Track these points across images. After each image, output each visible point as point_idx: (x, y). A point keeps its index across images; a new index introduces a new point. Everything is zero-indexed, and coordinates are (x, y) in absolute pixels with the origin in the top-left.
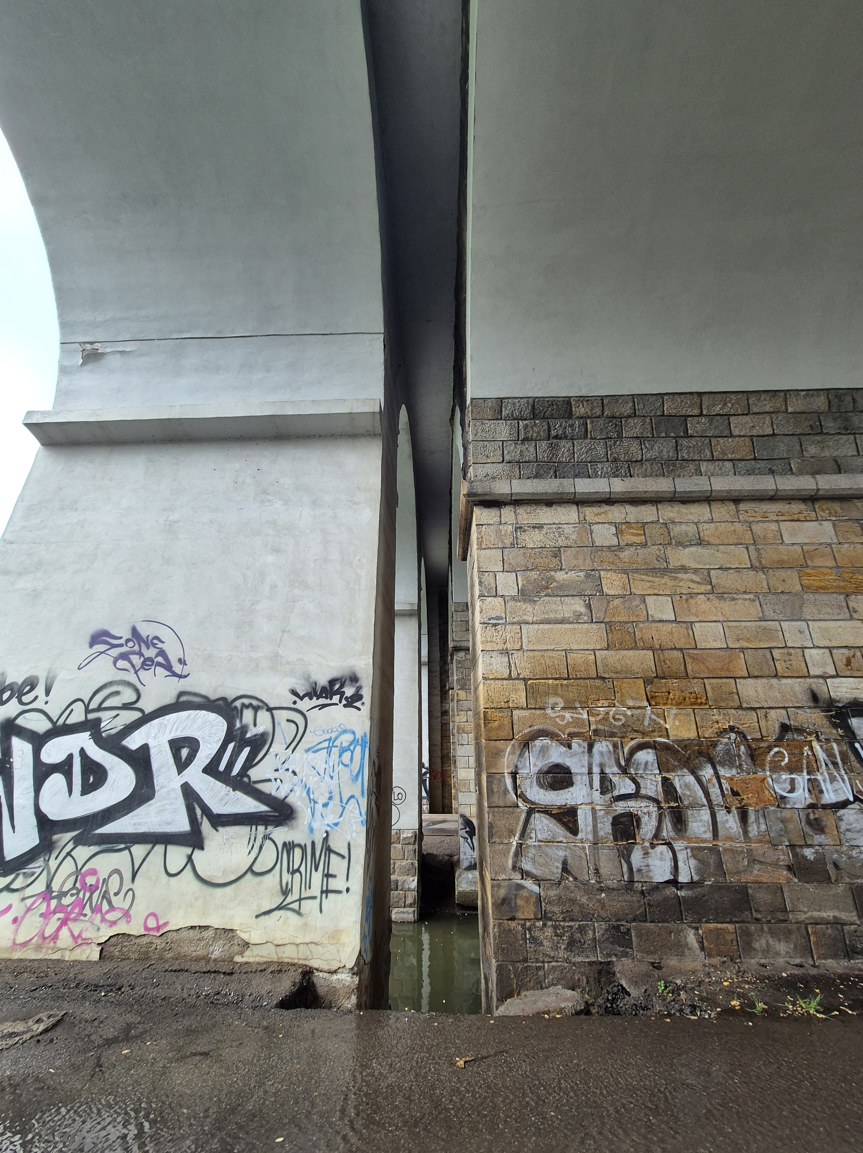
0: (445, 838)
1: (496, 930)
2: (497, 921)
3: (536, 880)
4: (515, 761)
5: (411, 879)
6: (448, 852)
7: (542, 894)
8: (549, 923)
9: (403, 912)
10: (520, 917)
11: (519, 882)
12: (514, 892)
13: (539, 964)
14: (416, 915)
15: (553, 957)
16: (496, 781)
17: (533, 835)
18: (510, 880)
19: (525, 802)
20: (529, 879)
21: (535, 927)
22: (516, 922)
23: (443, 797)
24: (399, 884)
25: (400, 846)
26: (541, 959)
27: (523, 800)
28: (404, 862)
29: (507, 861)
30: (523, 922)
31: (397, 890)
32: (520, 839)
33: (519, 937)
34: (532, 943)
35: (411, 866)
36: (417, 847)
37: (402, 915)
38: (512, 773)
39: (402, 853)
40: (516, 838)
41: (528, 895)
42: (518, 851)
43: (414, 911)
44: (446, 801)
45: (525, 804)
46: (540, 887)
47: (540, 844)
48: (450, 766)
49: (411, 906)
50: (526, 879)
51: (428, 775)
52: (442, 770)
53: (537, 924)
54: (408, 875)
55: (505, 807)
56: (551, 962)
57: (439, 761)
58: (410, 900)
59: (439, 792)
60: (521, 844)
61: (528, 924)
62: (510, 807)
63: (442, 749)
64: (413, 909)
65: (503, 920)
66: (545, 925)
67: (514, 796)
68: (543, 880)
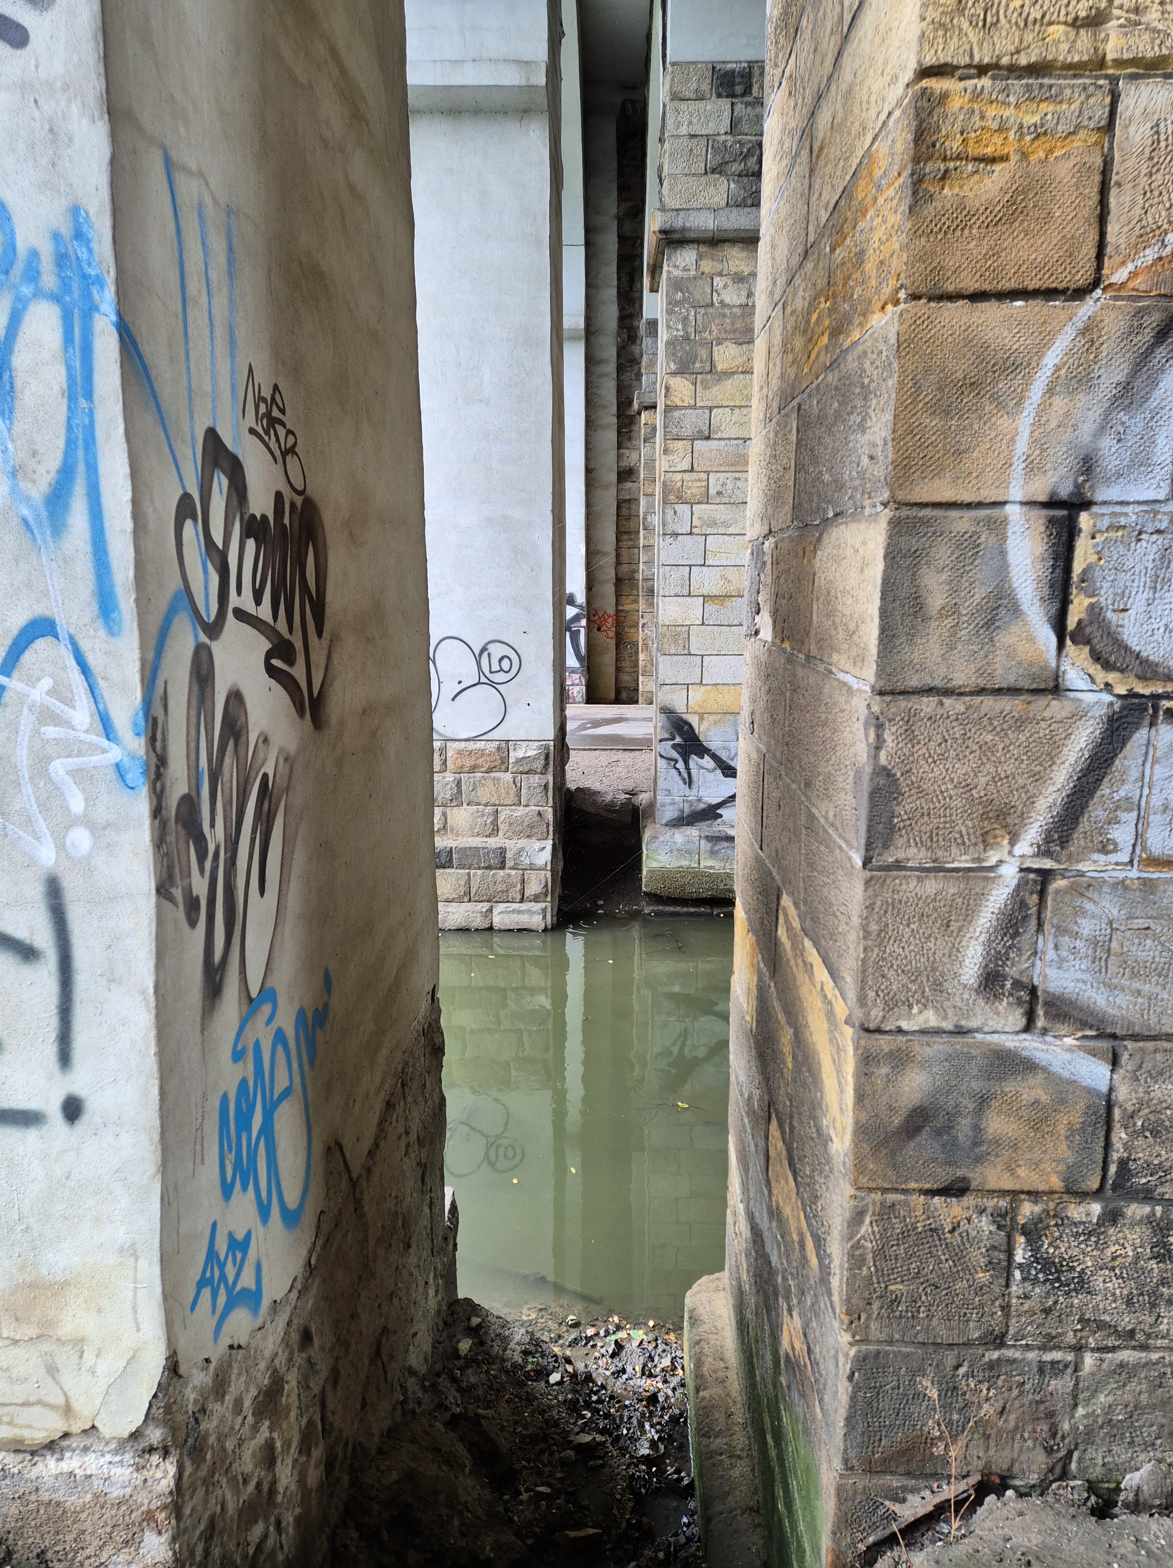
0: (620, 755)
1: (865, 1229)
2: (877, 1197)
3: (1101, 1036)
4: (1087, 428)
5: (537, 845)
6: (629, 785)
7: (1122, 1093)
8: (1136, 1210)
9: (519, 912)
10: (992, 1184)
11: (1011, 1042)
12: (975, 1085)
13: (1056, 1355)
14: (549, 917)
15: (1132, 1332)
16: (943, 553)
17: (1123, 834)
18: (960, 1032)
19: (1108, 666)
20: (1064, 1029)
21: (1063, 1221)
22: (969, 1200)
23: (618, 669)
24: (509, 855)
25: (508, 776)
26: (1070, 1339)
27: (1096, 657)
28: (520, 811)
29: (955, 952)
30: (1003, 1203)
31: (503, 867)
32: (1044, 851)
33: (977, 1256)
34: (1035, 1281)
35: (537, 818)
36: (550, 778)
37: (515, 918)
38: (1051, 503)
39: (513, 792)
40: (1024, 847)
41: (1044, 1098)
42: (1023, 905)
43: (544, 910)
44: (625, 678)
45: (1102, 676)
46: (1115, 1062)
47: (1155, 874)
48: (636, 601)
49: (536, 899)
50: (1045, 1031)
51: (584, 622)
52: (617, 611)
53: (1076, 1212)
54: (529, 836)
55: (981, 691)
56: (1113, 1349)
57: (609, 589)
58: (534, 887)
59: (608, 659)
60: (1046, 875)
61: (1028, 1210)
62: (1013, 691)
63: (618, 563)
64: (543, 905)
65: (905, 1191)
66: (1112, 1217)
67: (1047, 637)
68: (1135, 1037)
